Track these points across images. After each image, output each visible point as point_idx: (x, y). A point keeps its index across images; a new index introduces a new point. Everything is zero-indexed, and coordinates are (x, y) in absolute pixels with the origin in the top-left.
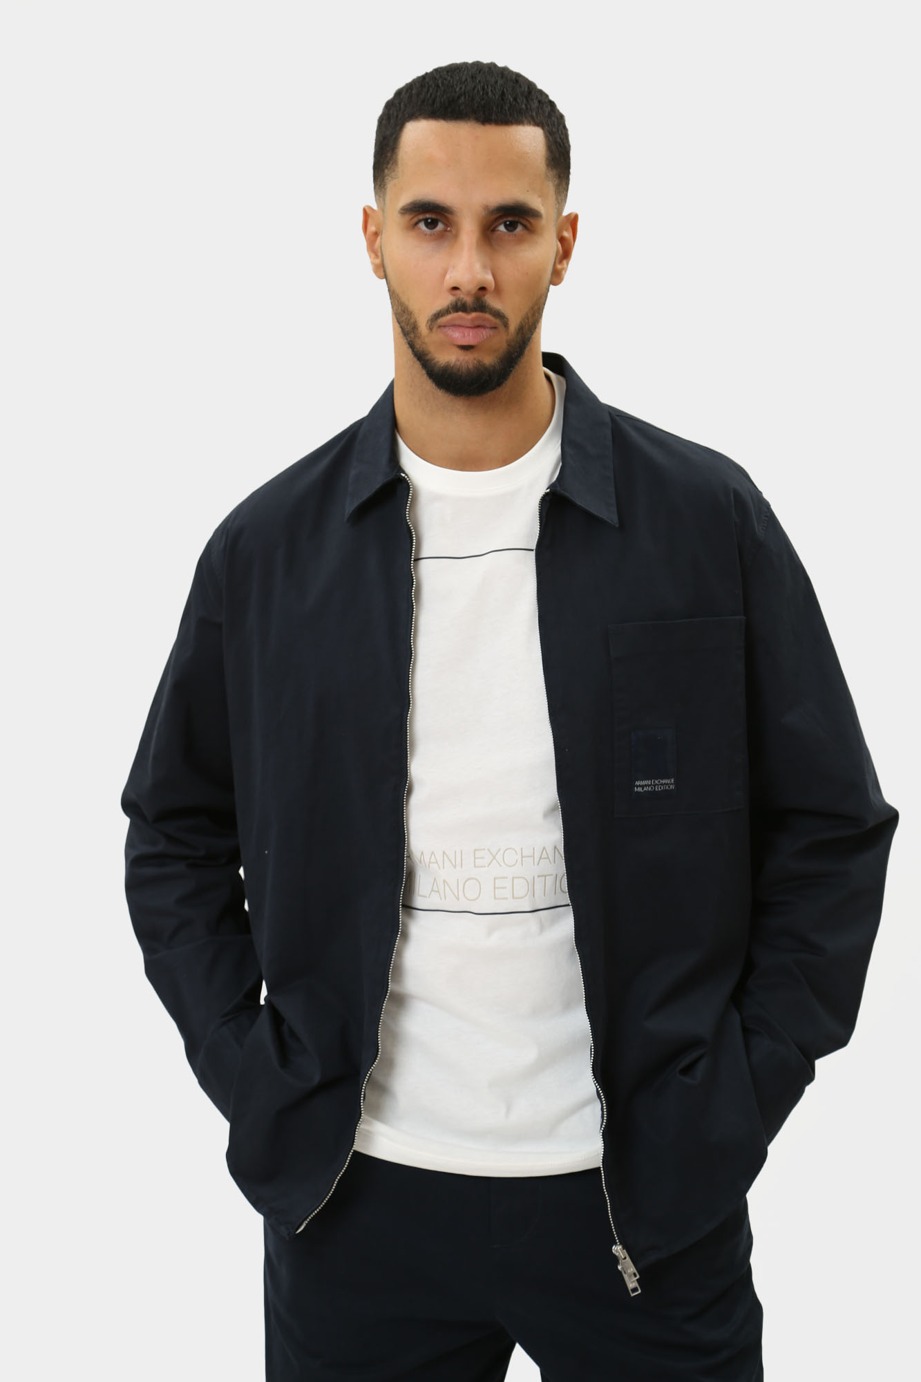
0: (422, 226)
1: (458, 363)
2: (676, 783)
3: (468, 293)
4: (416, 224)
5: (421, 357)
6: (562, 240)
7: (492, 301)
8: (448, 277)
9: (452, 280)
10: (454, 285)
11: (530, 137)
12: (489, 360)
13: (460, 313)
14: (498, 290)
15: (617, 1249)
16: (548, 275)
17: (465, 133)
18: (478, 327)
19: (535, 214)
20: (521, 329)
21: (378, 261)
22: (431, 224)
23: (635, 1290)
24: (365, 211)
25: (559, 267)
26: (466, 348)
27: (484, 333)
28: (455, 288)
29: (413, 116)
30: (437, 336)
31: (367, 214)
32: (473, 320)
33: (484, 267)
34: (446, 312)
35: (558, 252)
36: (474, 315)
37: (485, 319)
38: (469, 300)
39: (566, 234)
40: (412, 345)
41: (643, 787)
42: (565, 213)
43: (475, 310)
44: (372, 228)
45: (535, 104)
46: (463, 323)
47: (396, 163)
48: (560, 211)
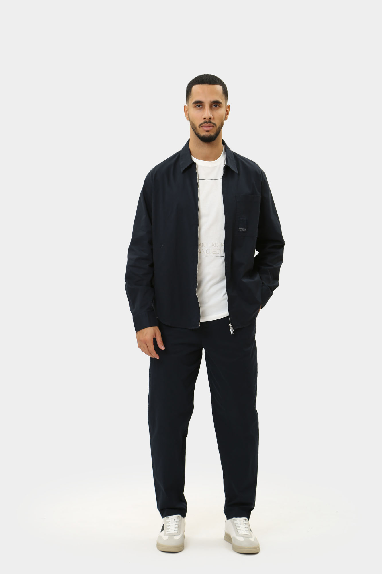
0: (197, 107)
1: (206, 135)
2: (247, 230)
3: (207, 119)
4: (196, 106)
5: (198, 135)
6: (227, 111)
7: (212, 121)
8: (203, 116)
9: (203, 117)
10: (204, 118)
11: (219, 88)
12: (212, 134)
13: (206, 124)
14: (214, 118)
15: (230, 325)
16: (224, 117)
17: (205, 87)
18: (210, 126)
19: (220, 103)
20: (219, 128)
21: (187, 116)
22: (199, 106)
23: (232, 333)
24: (184, 106)
25: (226, 116)
26: (207, 131)
27: (211, 128)
28: (205, 118)
29: (194, 84)
30: (201, 129)
31: (185, 107)
32: (208, 125)
33: (211, 114)
34: (203, 124)
35: (226, 113)
36: (209, 124)
37: (211, 125)
38: (208, 121)
39: (228, 109)
40: (195, 133)
41: (241, 230)
42: (227, 105)
43: (209, 123)
44: (186, 110)
45: (220, 81)
46: (206, 126)
47: (191, 94)
48: (226, 104)
